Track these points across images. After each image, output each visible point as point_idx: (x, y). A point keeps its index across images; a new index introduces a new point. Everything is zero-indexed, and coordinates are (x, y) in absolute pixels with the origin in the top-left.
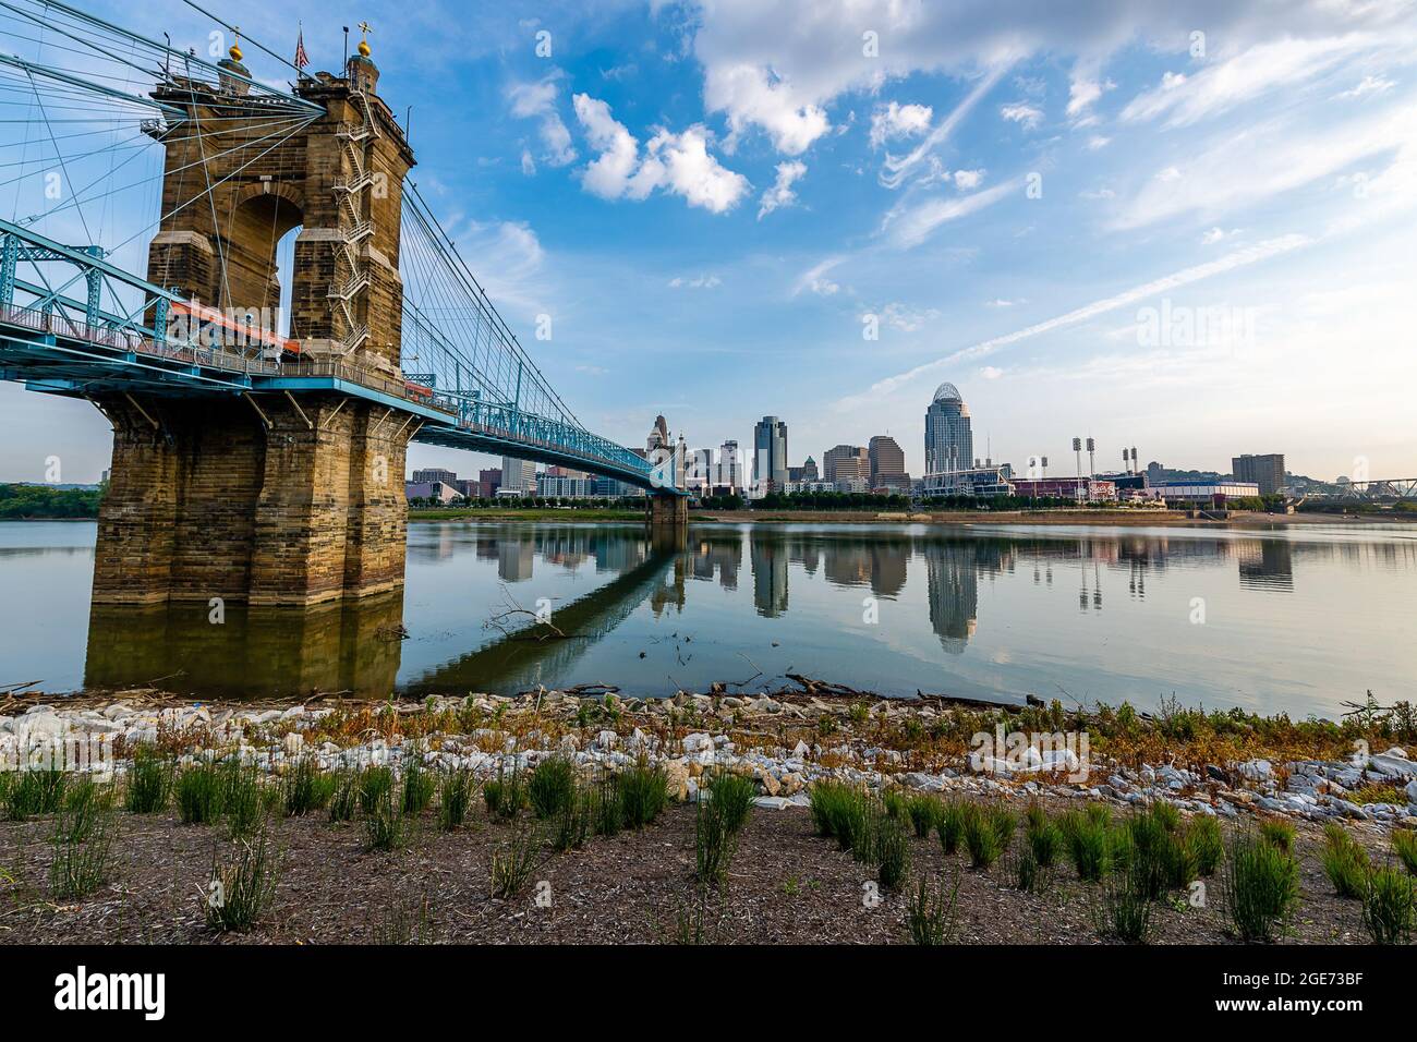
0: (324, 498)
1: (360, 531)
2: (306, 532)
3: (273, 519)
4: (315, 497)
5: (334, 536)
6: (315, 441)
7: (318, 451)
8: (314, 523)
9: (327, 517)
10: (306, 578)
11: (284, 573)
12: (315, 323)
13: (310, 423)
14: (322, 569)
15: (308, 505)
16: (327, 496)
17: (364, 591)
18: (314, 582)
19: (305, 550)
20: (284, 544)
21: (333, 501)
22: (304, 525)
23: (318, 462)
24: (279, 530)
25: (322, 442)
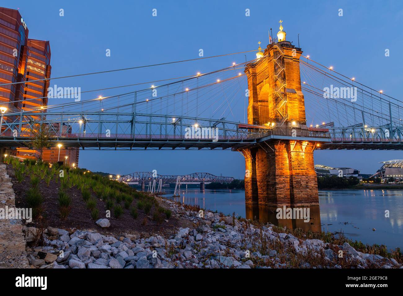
0: (280, 173)
1: (293, 183)
2: (275, 184)
3: (269, 180)
4: (276, 173)
5: (285, 185)
6: (275, 155)
7: (276, 158)
8: (277, 181)
9: (282, 179)
10: (276, 198)
11: (273, 197)
12: (274, 119)
13: (273, 150)
14: (282, 196)
15: (275, 175)
16: (281, 172)
17: (296, 205)
18: (279, 200)
19: (276, 189)
20: (271, 187)
21: (283, 174)
22: (275, 181)
23: (276, 161)
24: (270, 183)
25: (277, 155)
